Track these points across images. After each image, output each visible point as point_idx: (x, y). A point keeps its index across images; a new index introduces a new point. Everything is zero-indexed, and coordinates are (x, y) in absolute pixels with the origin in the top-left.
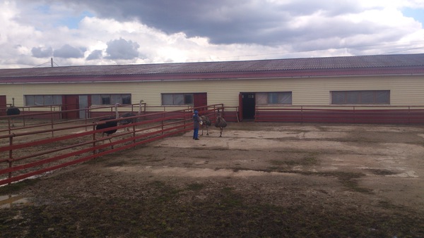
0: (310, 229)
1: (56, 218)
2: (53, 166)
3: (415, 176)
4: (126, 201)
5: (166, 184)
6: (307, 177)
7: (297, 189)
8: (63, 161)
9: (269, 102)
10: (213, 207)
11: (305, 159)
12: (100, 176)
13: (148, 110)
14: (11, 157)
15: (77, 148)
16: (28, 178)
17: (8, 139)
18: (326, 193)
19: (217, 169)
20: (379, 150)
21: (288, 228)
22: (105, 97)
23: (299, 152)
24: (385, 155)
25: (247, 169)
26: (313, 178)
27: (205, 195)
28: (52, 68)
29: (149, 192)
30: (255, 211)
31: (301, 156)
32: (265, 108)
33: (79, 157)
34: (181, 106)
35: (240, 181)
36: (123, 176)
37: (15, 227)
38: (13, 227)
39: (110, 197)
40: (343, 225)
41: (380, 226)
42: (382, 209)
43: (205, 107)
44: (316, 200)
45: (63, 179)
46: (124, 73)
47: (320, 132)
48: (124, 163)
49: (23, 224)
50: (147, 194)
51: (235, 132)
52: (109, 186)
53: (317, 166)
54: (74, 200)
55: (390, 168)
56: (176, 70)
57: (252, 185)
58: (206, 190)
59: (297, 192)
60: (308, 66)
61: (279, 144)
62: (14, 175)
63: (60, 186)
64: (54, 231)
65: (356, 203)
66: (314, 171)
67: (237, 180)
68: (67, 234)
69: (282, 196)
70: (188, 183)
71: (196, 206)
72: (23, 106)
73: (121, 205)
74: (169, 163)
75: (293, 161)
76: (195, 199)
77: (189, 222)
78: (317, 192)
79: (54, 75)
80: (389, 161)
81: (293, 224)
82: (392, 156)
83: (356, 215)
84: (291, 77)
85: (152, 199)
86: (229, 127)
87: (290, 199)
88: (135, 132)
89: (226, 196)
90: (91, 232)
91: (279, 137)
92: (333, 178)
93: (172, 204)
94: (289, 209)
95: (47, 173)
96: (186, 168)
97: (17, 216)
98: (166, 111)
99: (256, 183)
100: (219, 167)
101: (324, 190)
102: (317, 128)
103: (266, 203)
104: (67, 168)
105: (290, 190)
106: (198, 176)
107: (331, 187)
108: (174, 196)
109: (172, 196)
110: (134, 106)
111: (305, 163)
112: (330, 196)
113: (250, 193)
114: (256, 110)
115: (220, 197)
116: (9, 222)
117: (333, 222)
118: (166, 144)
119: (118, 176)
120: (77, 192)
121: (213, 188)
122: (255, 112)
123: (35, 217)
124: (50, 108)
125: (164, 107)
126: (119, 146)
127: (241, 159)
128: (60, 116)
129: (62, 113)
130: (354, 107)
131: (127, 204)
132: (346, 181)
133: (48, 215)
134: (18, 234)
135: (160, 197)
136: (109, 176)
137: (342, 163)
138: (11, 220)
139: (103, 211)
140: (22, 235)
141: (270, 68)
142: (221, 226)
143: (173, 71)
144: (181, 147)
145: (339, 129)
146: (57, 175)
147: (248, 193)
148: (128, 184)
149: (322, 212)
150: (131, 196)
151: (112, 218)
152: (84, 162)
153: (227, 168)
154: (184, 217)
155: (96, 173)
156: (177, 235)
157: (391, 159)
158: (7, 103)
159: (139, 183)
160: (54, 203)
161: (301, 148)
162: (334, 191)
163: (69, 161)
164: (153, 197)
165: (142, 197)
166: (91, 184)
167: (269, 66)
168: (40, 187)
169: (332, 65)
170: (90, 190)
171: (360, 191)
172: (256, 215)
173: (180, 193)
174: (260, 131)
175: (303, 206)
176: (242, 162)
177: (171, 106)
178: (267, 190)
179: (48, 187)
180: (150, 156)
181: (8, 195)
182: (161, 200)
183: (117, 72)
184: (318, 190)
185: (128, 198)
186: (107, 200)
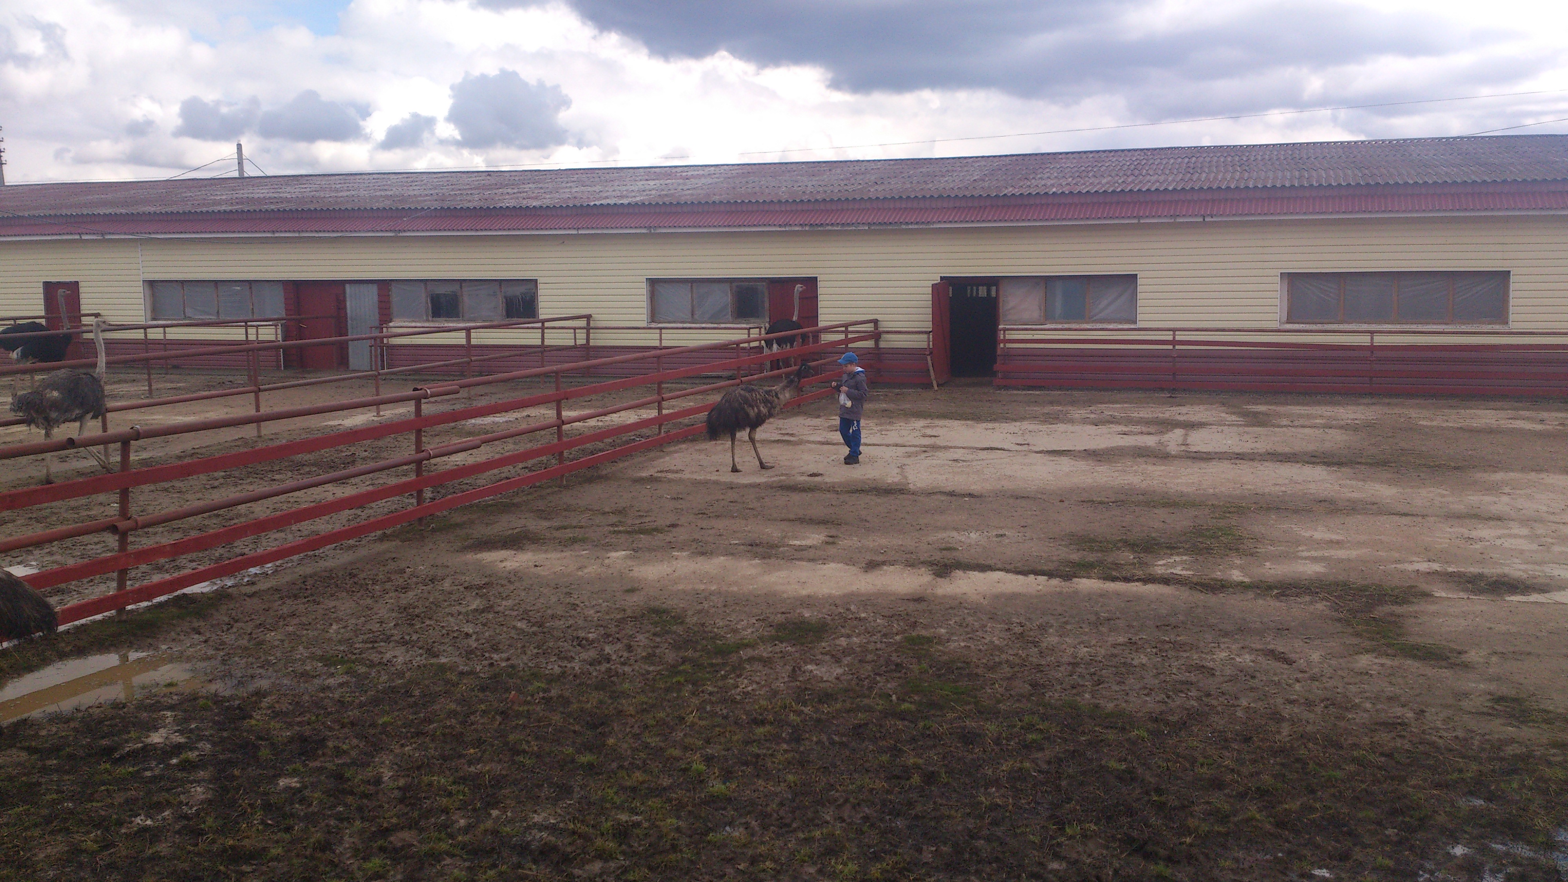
0: (1242, 796)
1: (303, 739)
2: (274, 546)
4: (552, 679)
5: (692, 620)
6: (1212, 600)
7: (1179, 646)
8: (307, 527)
9: (1048, 316)
10: (869, 709)
11: (1198, 532)
12: (447, 585)
13: (600, 339)
14: (125, 515)
15: (354, 479)
16: (188, 590)
18: (1290, 662)
19: (872, 566)
20: (1474, 499)
21: (1159, 791)
22: (441, 290)
23: (1171, 503)
24: (1499, 519)
25: (983, 568)
26: (1235, 604)
27: (838, 661)
28: (242, 180)
29: (629, 648)
30: (1030, 728)
31: (1181, 521)
32: (1036, 337)
33: (364, 515)
34: (723, 326)
35: (961, 613)
36: (528, 586)
37: (157, 772)
38: (148, 774)
39: (491, 665)
40: (1364, 786)
41: (1503, 792)
42: (1503, 725)
43: (811, 332)
44: (1252, 689)
45: (312, 595)
46: (512, 203)
47: (1247, 429)
48: (529, 539)
49: (187, 761)
50: (626, 654)
51: (924, 427)
52: (484, 625)
53: (1244, 557)
54: (359, 672)
55: (1523, 567)
56: (702, 192)
57: (1006, 627)
58: (840, 645)
59: (1177, 658)
60: (1199, 179)
61: (1095, 474)
62: (134, 579)
63: (304, 619)
64: (300, 790)
65: (1403, 699)
66: (1235, 578)
67: (951, 608)
68: (350, 799)
69: (1123, 670)
70: (772, 617)
71: (809, 703)
72: (141, 321)
73: (532, 696)
74: (694, 540)
75: (1154, 539)
76: (801, 679)
77: (789, 763)
78: (1253, 657)
79: (252, 208)
80: (1513, 541)
81: (1178, 778)
82: (1526, 521)
83: (1407, 747)
84: (1136, 221)
85: (643, 675)
86: (900, 408)
87: (1157, 682)
88: (561, 422)
89: (915, 668)
90: (436, 795)
91: (1092, 445)
92: (1311, 603)
93: (718, 692)
94: (1156, 720)
95: (253, 570)
96: (757, 561)
97: (162, 731)
98: (665, 343)
99: (1022, 619)
100: (880, 558)
101: (1281, 649)
102: (1234, 413)
103: (1066, 698)
104: (322, 555)
105: (1154, 650)
106: (804, 593)
107: (1308, 640)
108: (724, 664)
109: (718, 664)
110: (547, 324)
111: (1201, 546)
112: (1305, 672)
113: (1004, 656)
114: (1002, 345)
115: (892, 671)
116: (133, 754)
117: (1324, 773)
118: (673, 468)
119: (512, 587)
120: (371, 646)
121: (862, 636)
122: (999, 352)
123: (225, 734)
124: (243, 330)
125: (661, 329)
126: (503, 475)
127: (956, 529)
128: (278, 361)
129: (286, 349)
130: (1372, 333)
131: (554, 693)
132: (1359, 615)
133: (275, 730)
134: (171, 799)
135: (674, 670)
136: (480, 587)
137: (1341, 548)
138: (140, 745)
139: (472, 717)
140: (187, 804)
141: (1053, 185)
142: (908, 779)
143: (692, 195)
144: (731, 483)
145: (1316, 418)
146: (288, 578)
147: (997, 659)
148: (553, 617)
149: (1279, 732)
150: (565, 663)
151: (506, 744)
152: (381, 532)
153: (911, 564)
154: (768, 745)
155: (431, 573)
156: (749, 813)
157: (1521, 533)
158: (85, 309)
159: (592, 612)
160: (289, 683)
161: (1178, 488)
162: (1318, 654)
163: (330, 527)
164: (646, 667)
165: (608, 666)
166: (417, 616)
167: (1049, 178)
168: (232, 623)
169: (1288, 174)
170: (415, 637)
171: (1415, 657)
172: (1034, 741)
173: (744, 654)
174: (1018, 424)
175: (1207, 709)
176: (963, 539)
177: (685, 325)
178: (1064, 647)
179: (260, 624)
180: (621, 512)
181: (117, 653)
182: (678, 678)
183: (485, 197)
184: (1259, 650)
185: (556, 667)
186: (481, 675)
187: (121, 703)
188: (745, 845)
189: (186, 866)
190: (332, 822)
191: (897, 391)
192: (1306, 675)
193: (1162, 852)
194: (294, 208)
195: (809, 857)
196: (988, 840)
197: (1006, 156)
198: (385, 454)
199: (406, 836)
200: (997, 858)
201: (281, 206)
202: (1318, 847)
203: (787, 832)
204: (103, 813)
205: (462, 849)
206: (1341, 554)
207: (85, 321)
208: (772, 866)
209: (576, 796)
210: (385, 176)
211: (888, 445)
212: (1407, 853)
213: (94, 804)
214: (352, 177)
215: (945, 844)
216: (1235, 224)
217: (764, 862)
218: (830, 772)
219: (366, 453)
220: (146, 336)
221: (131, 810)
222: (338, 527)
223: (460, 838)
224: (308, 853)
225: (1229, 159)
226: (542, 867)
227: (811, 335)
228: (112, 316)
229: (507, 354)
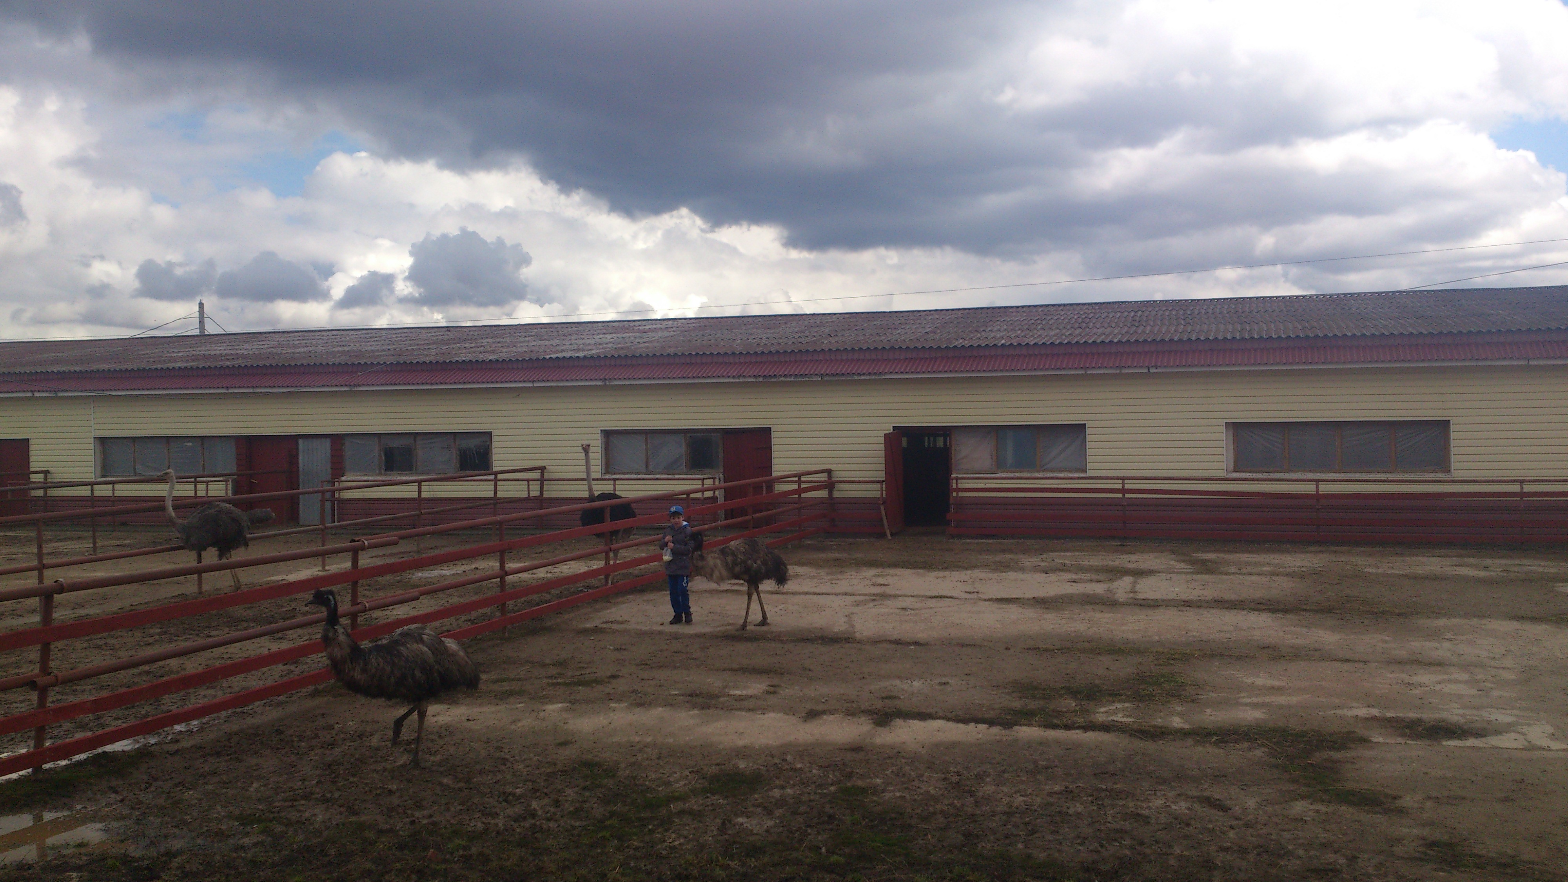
2: (202, 702)
3: (1555, 745)
4: (473, 837)
5: (624, 773)
6: (1151, 747)
7: (1115, 794)
8: (239, 683)
9: (1000, 464)
10: (797, 862)
11: (1141, 678)
12: (374, 741)
13: (553, 491)
14: (45, 670)
15: (291, 634)
16: (109, 748)
17: (35, 602)
18: (1225, 809)
19: (812, 715)
20: (1417, 645)
22: (396, 443)
23: (1116, 650)
24: (1440, 664)
25: (924, 716)
26: (1174, 751)
27: (769, 813)
28: (203, 337)
29: (557, 803)
30: (961, 879)
31: (1125, 668)
32: (988, 486)
33: (297, 671)
34: (677, 476)
35: (898, 763)
36: (459, 741)
39: (413, 822)
42: (1436, 870)
43: (765, 482)
44: (1186, 837)
45: (235, 752)
46: (468, 357)
47: (1195, 577)
50: (552, 810)
51: (875, 576)
52: (409, 781)
53: (1185, 704)
54: (276, 831)
55: (1461, 711)
56: (658, 344)
57: (943, 776)
58: (773, 797)
59: (1113, 806)
60: (1144, 332)
61: (1042, 622)
62: (55, 737)
63: (224, 778)
65: (1336, 845)
66: (1175, 725)
67: (889, 758)
69: (1058, 819)
70: (706, 769)
71: (736, 857)
72: (91, 478)
73: (452, 854)
74: (633, 692)
75: (1097, 686)
76: (730, 832)
78: (1188, 805)
79: (206, 365)
80: (1453, 686)
82: (1466, 667)
84: (1082, 372)
85: (567, 830)
86: (853, 557)
87: (1090, 830)
88: (504, 573)
89: (848, 819)
91: (1041, 593)
92: (1250, 749)
93: (643, 847)
94: (1087, 870)
95: (178, 728)
96: (696, 712)
99: (960, 768)
100: (820, 707)
101: (1217, 796)
102: (1184, 561)
103: (999, 848)
104: (250, 712)
105: (1090, 799)
106: (741, 743)
107: (1244, 786)
108: (653, 818)
109: (647, 819)
110: (500, 476)
111: (1143, 693)
112: (1240, 819)
113: (938, 806)
114: (954, 494)
115: (824, 822)
118: (618, 619)
119: (442, 742)
120: (290, 804)
121: (796, 787)
122: (952, 501)
124: (192, 486)
125: (615, 480)
126: (445, 628)
127: (899, 677)
130: (1317, 481)
131: (474, 850)
132: (1296, 761)
135: (600, 824)
137: (1282, 695)
139: (387, 877)
141: (1002, 338)
143: (648, 348)
145: (1264, 565)
146: (212, 736)
147: (931, 809)
148: (481, 772)
150: (489, 820)
152: (313, 687)
153: (851, 713)
155: (360, 729)
157: (1460, 679)
158: (34, 467)
159: (521, 766)
160: (202, 842)
161: (1125, 636)
162: (1254, 800)
163: (261, 683)
164: (572, 822)
165: (533, 822)
166: (341, 773)
167: (999, 330)
168: (150, 781)
169: (1230, 327)
170: (336, 795)
171: (1350, 803)
173: (674, 807)
174: (969, 572)
175: (1139, 857)
176: (906, 687)
177: (639, 476)
178: (1000, 796)
179: (180, 783)
180: (562, 664)
181: (31, 814)
182: (604, 833)
183: (442, 351)
184: (1195, 797)
185: (479, 824)
186: (401, 833)
187: (29, 864)
191: (851, 540)
192: (1241, 823)
194: (249, 364)
197: (959, 309)
201: (236, 363)
206: (1282, 700)
207: (35, 478)
210: (345, 332)
211: (837, 594)
214: (312, 334)
220: (93, 493)
222: (270, 682)
225: (1174, 313)
227: (764, 485)
228: (61, 474)
229: (459, 506)
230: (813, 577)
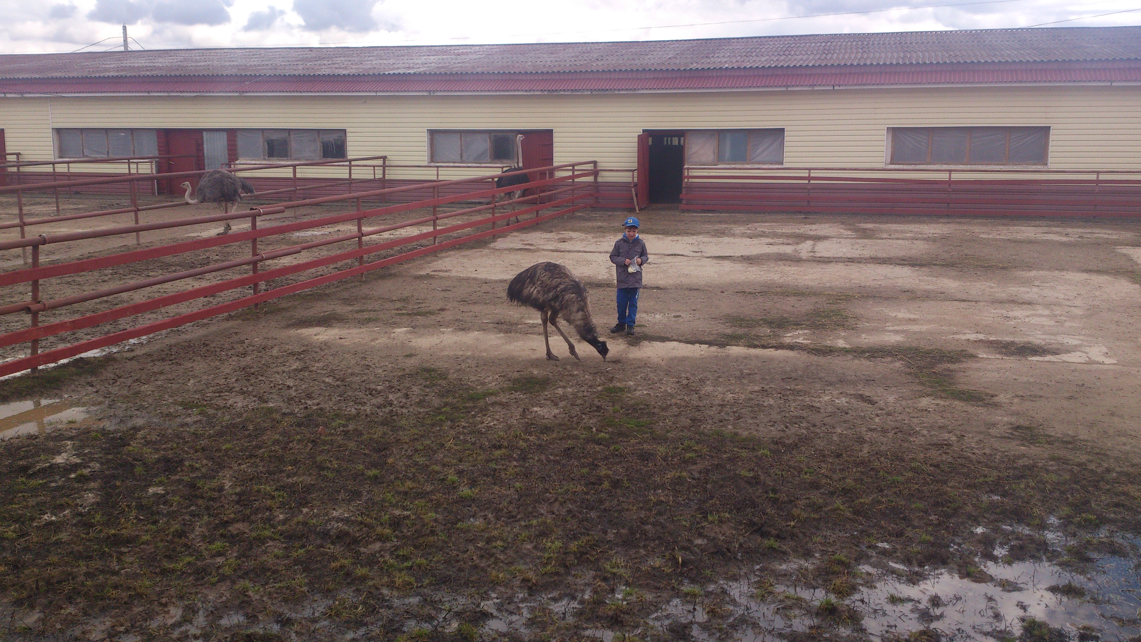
0: (832, 494)
1: (167, 460)
2: (148, 323)
3: (1107, 361)
4: (350, 418)
5: (453, 376)
6: (822, 360)
7: (798, 393)
8: (173, 310)
9: (720, 158)
10: (576, 438)
11: (817, 313)
12: (275, 352)
13: (393, 175)
14: (36, 299)
15: (208, 276)
16: (84, 355)
17: (28, 250)
18: (872, 403)
20: (1013, 290)
21: (775, 491)
22: (274, 137)
23: (800, 293)
24: (1030, 303)
25: (663, 339)
26: (838, 363)
27: (556, 405)
28: (127, 53)
29: (407, 396)
30: (689, 449)
31: (805, 306)
32: (711, 174)
33: (215, 302)
34: (483, 165)
35: (645, 371)
36: (335, 353)
37: (60, 483)
38: (53, 485)
39: (306, 408)
40: (917, 486)
41: (1014, 490)
42: (1018, 445)
43: (548, 170)
44: (845, 422)
45: (175, 359)
46: (327, 72)
47: (857, 241)
48: (336, 319)
49: (82, 475)
50: (404, 400)
52: (301, 380)
53: (847, 331)
54: (209, 413)
55: (1043, 337)
56: (469, 65)
57: (677, 380)
58: (558, 394)
59: (795, 400)
60: (832, 58)
61: (747, 273)
62: (45, 347)
63: (169, 376)
64: (163, 496)
65: (950, 428)
66: (840, 346)
67: (639, 367)
68: (200, 502)
69: (757, 409)
70: (510, 374)
71: (533, 433)
72: (51, 158)
73: (335, 430)
74: (456, 320)
75: (786, 318)
76: (529, 417)
77: (517, 474)
78: (847, 400)
79: (133, 74)
80: (1037, 319)
81: (788, 482)
82: (1048, 305)
83: (949, 460)
84: (784, 89)
85: (415, 415)
86: (612, 225)
87: (779, 417)
88: (361, 235)
89: (610, 409)
90: (263, 498)
91: (746, 253)
92: (892, 362)
93: (469, 427)
94: (776, 443)
95: (132, 341)
96: (502, 335)
97: (64, 455)
98: (440, 178)
99: (688, 375)
101: (867, 394)
102: (850, 229)
103: (715, 429)
104: (183, 330)
105: (779, 395)
106: (534, 357)
107: (887, 387)
108: (474, 407)
109: (470, 407)
110: (353, 163)
111: (818, 323)
112: (883, 410)
113: (673, 401)
114: (686, 180)
115: (594, 411)
116: (43, 470)
117: (890, 478)
118: (445, 269)
119: (323, 353)
120: (218, 395)
121: (574, 387)
122: (684, 185)
123: (110, 457)
124: (127, 166)
125: (438, 167)
126: (319, 273)
127: (646, 312)
128: (153, 189)
129: (159, 180)
130: (950, 171)
131: (351, 427)
132: (924, 370)
133: (146, 453)
134: (70, 502)
135: (438, 411)
136: (300, 354)
137: (916, 324)
138: (48, 465)
139: (291, 445)
140: (81, 506)
141: (726, 62)
142: (600, 485)
143: (462, 67)
144: (486, 279)
145: (907, 233)
146: (157, 347)
147: (669, 403)
148: (352, 374)
149: (861, 451)
150: (360, 407)
151: (315, 462)
152: (227, 314)
154: (503, 462)
155: (264, 344)
156: (487, 508)
157: (1044, 314)
158: (9, 149)
159: (380, 371)
160: (157, 421)
161: (806, 283)
162: (893, 397)
163: (189, 309)
164: (419, 409)
165: (391, 408)
166: (253, 374)
167: (723, 56)
168: (116, 378)
169: (896, 55)
170: (250, 389)
171: (961, 399)
172: (691, 458)
173: (489, 400)
174: (695, 237)
175: (812, 435)
176: (650, 319)
177: (456, 165)
178: (716, 393)
179: (137, 380)
180: (405, 300)
181: (32, 400)
182: (441, 417)
183: (307, 67)
184: (852, 395)
185: (353, 410)
186: (298, 415)
187: (34, 435)
188: (483, 531)
189: (80, 548)
190: (187, 517)
191: (610, 213)
192: (884, 412)
193: (774, 532)
194: (164, 74)
195: (528, 538)
196: (654, 525)
197: (694, 40)
198: (231, 258)
199: (240, 526)
200: (659, 537)
201: (154, 73)
202: (882, 528)
203: (513, 521)
204: (20, 512)
205: (281, 535)
206: (915, 328)
207: (10, 158)
208: (502, 544)
209: (364, 498)
210: (233, 51)
211: (600, 253)
212: (943, 532)
213: (13, 506)
214: (209, 51)
215: (624, 528)
216: (856, 92)
217: (496, 541)
218: (546, 480)
219: (217, 257)
220: (54, 169)
221: (40, 510)
222: (195, 310)
223: (279, 528)
224: (169, 539)
225: (854, 43)
226: (338, 547)
227: (547, 172)
228: (29, 156)
229: (323, 185)
230: (583, 240)
